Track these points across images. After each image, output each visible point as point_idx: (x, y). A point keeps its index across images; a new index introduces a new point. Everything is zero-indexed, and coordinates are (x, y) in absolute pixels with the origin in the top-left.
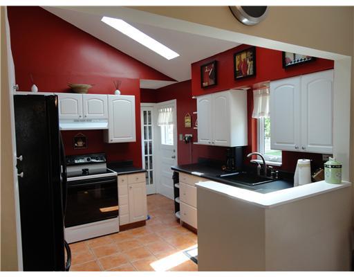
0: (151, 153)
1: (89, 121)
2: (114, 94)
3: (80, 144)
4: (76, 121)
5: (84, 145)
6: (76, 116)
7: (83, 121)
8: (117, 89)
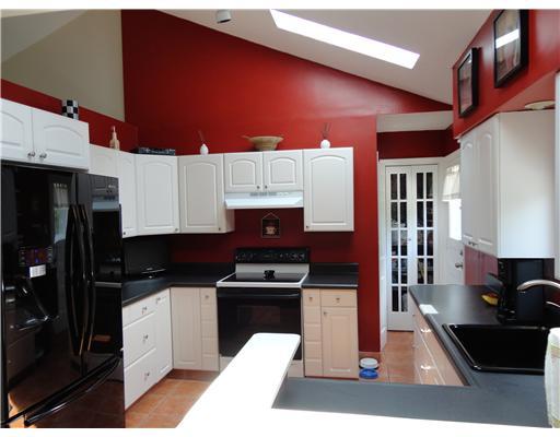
0: (430, 252)
1: (273, 194)
2: (319, 147)
3: (270, 230)
4: (254, 195)
5: (277, 233)
6: (253, 188)
7: (263, 194)
8: (325, 138)
